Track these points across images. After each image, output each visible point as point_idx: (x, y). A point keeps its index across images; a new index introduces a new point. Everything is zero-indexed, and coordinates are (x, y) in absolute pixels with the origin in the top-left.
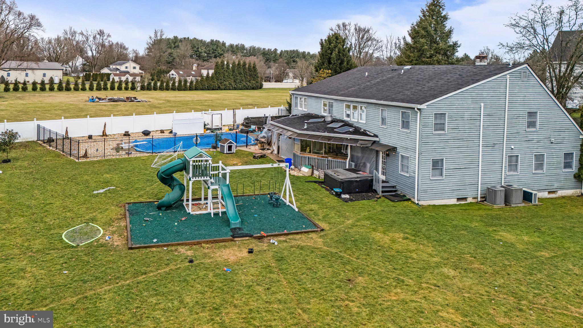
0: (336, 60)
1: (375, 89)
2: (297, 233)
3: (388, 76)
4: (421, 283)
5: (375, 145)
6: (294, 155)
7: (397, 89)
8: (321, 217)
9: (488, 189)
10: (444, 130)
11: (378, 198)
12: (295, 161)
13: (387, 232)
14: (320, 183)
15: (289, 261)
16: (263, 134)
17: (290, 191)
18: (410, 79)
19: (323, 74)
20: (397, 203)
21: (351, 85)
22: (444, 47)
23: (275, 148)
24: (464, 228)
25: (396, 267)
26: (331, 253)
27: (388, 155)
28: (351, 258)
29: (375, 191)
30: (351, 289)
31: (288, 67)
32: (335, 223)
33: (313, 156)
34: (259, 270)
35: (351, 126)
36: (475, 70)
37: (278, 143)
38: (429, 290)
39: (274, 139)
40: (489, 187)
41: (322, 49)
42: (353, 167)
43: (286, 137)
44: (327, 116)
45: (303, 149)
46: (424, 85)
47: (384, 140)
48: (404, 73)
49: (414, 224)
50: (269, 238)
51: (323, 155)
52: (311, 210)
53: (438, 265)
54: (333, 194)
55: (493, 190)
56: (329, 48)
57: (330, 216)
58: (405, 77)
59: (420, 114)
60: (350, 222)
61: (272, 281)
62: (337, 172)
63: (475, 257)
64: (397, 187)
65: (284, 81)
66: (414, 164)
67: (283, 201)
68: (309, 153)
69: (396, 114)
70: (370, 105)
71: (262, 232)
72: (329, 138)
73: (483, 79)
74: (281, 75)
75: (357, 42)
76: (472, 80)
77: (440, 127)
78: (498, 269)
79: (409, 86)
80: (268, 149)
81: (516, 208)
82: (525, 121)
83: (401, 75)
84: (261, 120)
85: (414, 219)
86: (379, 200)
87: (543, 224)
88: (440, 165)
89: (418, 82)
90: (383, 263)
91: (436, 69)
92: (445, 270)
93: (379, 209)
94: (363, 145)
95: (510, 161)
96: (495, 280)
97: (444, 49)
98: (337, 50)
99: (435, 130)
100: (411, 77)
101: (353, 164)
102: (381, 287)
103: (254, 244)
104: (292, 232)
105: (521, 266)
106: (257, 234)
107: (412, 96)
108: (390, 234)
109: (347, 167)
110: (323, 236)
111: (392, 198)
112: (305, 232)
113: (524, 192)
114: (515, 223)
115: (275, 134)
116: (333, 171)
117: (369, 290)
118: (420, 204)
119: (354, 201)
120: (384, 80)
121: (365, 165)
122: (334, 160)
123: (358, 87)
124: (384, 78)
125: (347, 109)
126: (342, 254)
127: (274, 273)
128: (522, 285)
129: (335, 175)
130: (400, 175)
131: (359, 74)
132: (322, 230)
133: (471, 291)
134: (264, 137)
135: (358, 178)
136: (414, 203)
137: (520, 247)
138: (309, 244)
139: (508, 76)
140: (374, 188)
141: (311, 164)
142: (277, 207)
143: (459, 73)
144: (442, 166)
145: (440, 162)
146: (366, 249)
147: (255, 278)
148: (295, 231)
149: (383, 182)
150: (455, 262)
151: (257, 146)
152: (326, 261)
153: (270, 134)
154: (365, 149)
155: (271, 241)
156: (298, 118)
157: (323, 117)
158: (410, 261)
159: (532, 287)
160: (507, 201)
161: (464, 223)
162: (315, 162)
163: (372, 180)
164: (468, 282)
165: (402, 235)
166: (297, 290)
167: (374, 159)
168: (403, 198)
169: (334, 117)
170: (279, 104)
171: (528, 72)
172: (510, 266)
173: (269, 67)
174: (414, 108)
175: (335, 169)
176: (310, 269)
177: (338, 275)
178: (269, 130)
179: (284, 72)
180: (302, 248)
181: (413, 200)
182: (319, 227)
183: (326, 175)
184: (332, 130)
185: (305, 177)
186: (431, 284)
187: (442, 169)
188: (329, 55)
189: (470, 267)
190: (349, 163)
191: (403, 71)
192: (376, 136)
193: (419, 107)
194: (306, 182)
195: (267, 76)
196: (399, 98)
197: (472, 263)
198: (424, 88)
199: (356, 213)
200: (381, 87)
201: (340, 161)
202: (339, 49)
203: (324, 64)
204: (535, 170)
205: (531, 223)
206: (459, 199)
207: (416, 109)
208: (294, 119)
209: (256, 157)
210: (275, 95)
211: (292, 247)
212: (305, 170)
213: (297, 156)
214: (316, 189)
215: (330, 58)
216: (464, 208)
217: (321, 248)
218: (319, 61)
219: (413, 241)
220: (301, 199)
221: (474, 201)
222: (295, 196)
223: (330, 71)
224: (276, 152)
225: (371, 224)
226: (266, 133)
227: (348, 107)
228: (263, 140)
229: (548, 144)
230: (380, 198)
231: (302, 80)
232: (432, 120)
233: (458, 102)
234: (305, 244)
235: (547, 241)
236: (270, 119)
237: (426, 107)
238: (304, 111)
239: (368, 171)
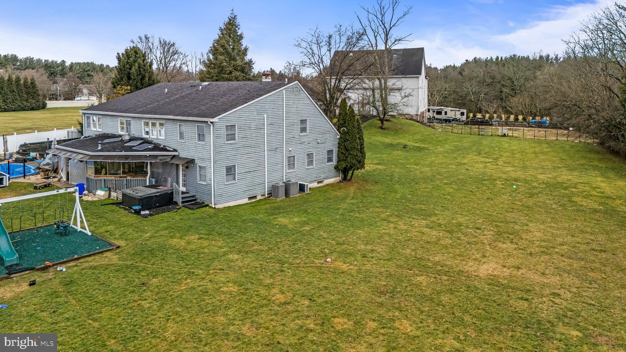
0: (137, 75)
1: (174, 105)
2: (90, 256)
3: (187, 92)
4: (209, 270)
5: (174, 158)
6: (87, 179)
7: (194, 105)
8: (117, 236)
9: (273, 186)
10: (235, 139)
11: (178, 209)
12: (88, 187)
13: (184, 237)
14: (118, 204)
15: (79, 282)
16: (47, 160)
17: (81, 217)
18: (207, 95)
19: (121, 90)
20: (196, 210)
21: (150, 102)
22: (240, 64)
23: (63, 175)
24: (251, 220)
25: (188, 263)
26: (127, 265)
27: (187, 167)
28: (147, 265)
29: (176, 203)
30: (144, 290)
31: (81, 82)
32: (132, 239)
33: (110, 178)
34: (43, 298)
35: (150, 142)
36: (260, 86)
37: (67, 169)
38: (215, 274)
39: (62, 165)
40: (274, 184)
41: (119, 63)
42: (154, 183)
43: (76, 161)
44: (125, 135)
45: (97, 172)
46: (219, 100)
47: (183, 154)
48: (202, 89)
49: (209, 225)
50: (56, 267)
51: (122, 175)
52: (107, 232)
53: (225, 254)
54: (132, 213)
55: (276, 186)
56: (128, 63)
57: (128, 233)
58: (203, 93)
59: (213, 127)
60: (148, 234)
61: (59, 304)
62: (136, 190)
63: (256, 242)
64: (196, 196)
65: (76, 99)
66: (211, 173)
67: (74, 228)
68: (105, 175)
69: (192, 128)
70: (167, 120)
71: (47, 262)
72: (127, 157)
73: (265, 94)
74: (72, 91)
75: (162, 56)
76: (257, 95)
77: (231, 137)
78: (271, 246)
79: (205, 102)
80: (54, 177)
81: (293, 199)
82: (298, 127)
83: (199, 91)
84: (44, 145)
85: (209, 221)
86: (179, 210)
87: (310, 207)
88: (233, 171)
89: (214, 98)
90: (177, 262)
91: (230, 85)
92: (231, 256)
93: (178, 219)
94: (163, 160)
95: (289, 161)
96: (268, 255)
97: (241, 66)
98: (136, 65)
99: (228, 140)
100: (208, 93)
101: (154, 180)
102: (173, 282)
103: (37, 276)
104: (83, 255)
105: (289, 240)
106: (41, 265)
107: (206, 111)
108: (187, 238)
109: (148, 184)
110: (119, 252)
111: (192, 207)
112: (99, 253)
113: (300, 184)
114: (291, 209)
115: (62, 159)
116: (131, 190)
117: (162, 287)
118: (216, 208)
119: (154, 215)
120: (183, 96)
121: (166, 180)
122: (134, 179)
123: (157, 103)
124: (183, 94)
125: (146, 126)
126: (137, 264)
127: (61, 297)
128: (286, 253)
129: (134, 193)
130: (198, 185)
131: (160, 90)
132: (118, 247)
133: (248, 267)
134: (48, 164)
135: (157, 192)
136: (211, 207)
137: (290, 227)
138: (103, 263)
139: (284, 91)
140: (174, 200)
141: (107, 187)
142: (66, 235)
143: (248, 89)
144: (235, 171)
145: (232, 168)
146: (162, 255)
147: (38, 307)
148: (88, 254)
149: (183, 193)
150: (240, 248)
151: (39, 176)
152: (120, 274)
153: (56, 160)
154: (165, 164)
155: (58, 269)
156: (91, 139)
157: (120, 136)
158: (202, 255)
159: (293, 254)
160: (287, 194)
161: (252, 217)
162: (112, 184)
163: (172, 193)
164: (247, 261)
165: (197, 236)
166: (87, 305)
167: (175, 173)
168: (202, 205)
169: (132, 136)
170: (69, 126)
171: (299, 88)
172: (281, 242)
173: (55, 83)
174: (207, 122)
175: (134, 188)
176: (103, 284)
177: (132, 282)
178: (55, 155)
179: (75, 88)
180: (95, 268)
181: (210, 205)
182: (114, 245)
183: (124, 195)
184: (130, 149)
185: (101, 200)
186: (217, 269)
187: (234, 174)
188: (128, 70)
189: (251, 249)
190: (149, 180)
191: (200, 87)
192: (175, 150)
193: (212, 120)
194: (102, 205)
195: (53, 93)
196: (195, 113)
197: (253, 246)
198: (217, 103)
199: (155, 226)
200: (179, 103)
201: (140, 179)
202: (139, 64)
203: (122, 80)
204: (308, 166)
205: (301, 208)
206: (250, 198)
207: (209, 123)
208: (87, 140)
209: (38, 188)
210: (64, 116)
211: (83, 269)
212: (101, 193)
213: (91, 179)
214: (113, 211)
215: (129, 73)
216: (254, 205)
217: (117, 263)
218: (116, 76)
219: (206, 239)
220: (96, 223)
221: (262, 198)
222: (87, 221)
223: (129, 87)
224: (64, 179)
225: (169, 233)
226: (50, 159)
227: (147, 124)
228: (47, 167)
229: (316, 144)
230: (180, 208)
231: (100, 97)
232: (224, 132)
233: (246, 114)
234: (99, 264)
235: (310, 219)
236: (56, 143)
237: (217, 120)
238: (99, 131)
239: (169, 185)
